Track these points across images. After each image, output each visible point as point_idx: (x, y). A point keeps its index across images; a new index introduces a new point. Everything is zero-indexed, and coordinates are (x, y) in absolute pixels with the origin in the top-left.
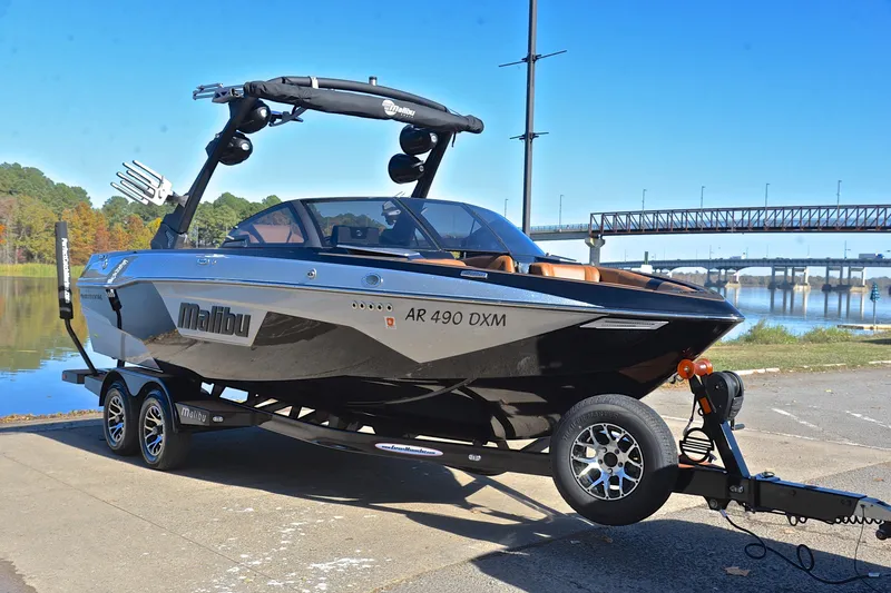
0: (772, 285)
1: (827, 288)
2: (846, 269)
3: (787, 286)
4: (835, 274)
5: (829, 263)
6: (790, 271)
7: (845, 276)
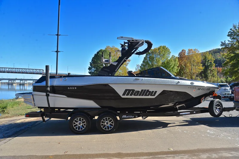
0: (8, 84)
1: (20, 85)
2: (24, 81)
3: (12, 84)
4: (22, 82)
5: (21, 80)
6: (12, 81)
7: (24, 82)
